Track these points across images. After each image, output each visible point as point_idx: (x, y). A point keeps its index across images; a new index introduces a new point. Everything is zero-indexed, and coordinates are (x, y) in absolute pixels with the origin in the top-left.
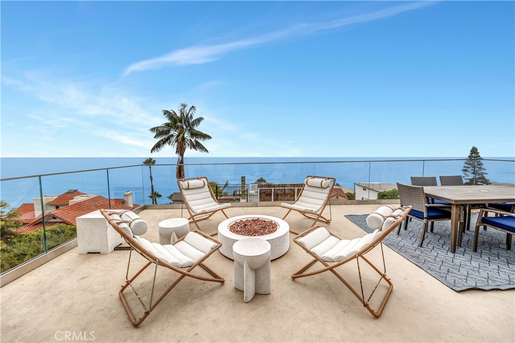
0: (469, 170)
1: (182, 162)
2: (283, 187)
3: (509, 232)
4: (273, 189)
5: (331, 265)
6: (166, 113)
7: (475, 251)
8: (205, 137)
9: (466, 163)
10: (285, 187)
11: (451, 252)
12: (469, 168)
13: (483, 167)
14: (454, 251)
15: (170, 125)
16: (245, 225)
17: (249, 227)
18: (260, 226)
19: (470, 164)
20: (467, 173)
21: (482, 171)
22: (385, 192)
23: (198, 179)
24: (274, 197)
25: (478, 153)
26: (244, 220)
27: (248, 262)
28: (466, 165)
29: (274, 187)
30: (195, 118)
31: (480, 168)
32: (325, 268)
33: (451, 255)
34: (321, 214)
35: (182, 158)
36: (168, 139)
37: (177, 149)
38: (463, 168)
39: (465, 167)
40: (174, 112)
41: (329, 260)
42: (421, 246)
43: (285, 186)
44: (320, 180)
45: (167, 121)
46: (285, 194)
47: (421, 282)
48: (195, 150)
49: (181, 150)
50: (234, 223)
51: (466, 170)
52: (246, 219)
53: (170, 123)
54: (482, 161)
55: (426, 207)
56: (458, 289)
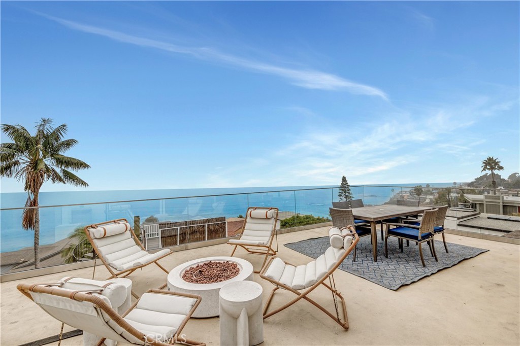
0: (343, 195)
1: (34, 203)
2: (190, 224)
3: (399, 237)
4: (179, 228)
5: (302, 292)
6: (7, 128)
7: (387, 257)
8: (80, 165)
9: (340, 190)
10: (193, 224)
11: (375, 261)
12: (342, 193)
13: (351, 192)
14: (376, 260)
15: (14, 147)
16: (200, 271)
17: (206, 273)
18: (218, 269)
19: (343, 190)
20: (341, 197)
21: (351, 195)
22: (286, 219)
23: (114, 222)
24: (180, 238)
25: (346, 181)
26: (195, 266)
27: (246, 309)
28: (340, 191)
29: (180, 225)
30: (63, 139)
31: (349, 193)
32: (297, 296)
33: (375, 264)
34: (270, 246)
35: (36, 196)
36: (8, 168)
37: (27, 183)
38: (338, 194)
39: (340, 193)
40: (23, 128)
41: (300, 288)
42: (355, 261)
43: (193, 222)
44: (264, 211)
45: (10, 140)
46: (193, 233)
47: (371, 290)
48: (62, 184)
49: (33, 184)
50: (184, 272)
51: (340, 196)
52: (197, 265)
53: (13, 144)
54: (350, 188)
55: (355, 226)
56: (395, 288)
